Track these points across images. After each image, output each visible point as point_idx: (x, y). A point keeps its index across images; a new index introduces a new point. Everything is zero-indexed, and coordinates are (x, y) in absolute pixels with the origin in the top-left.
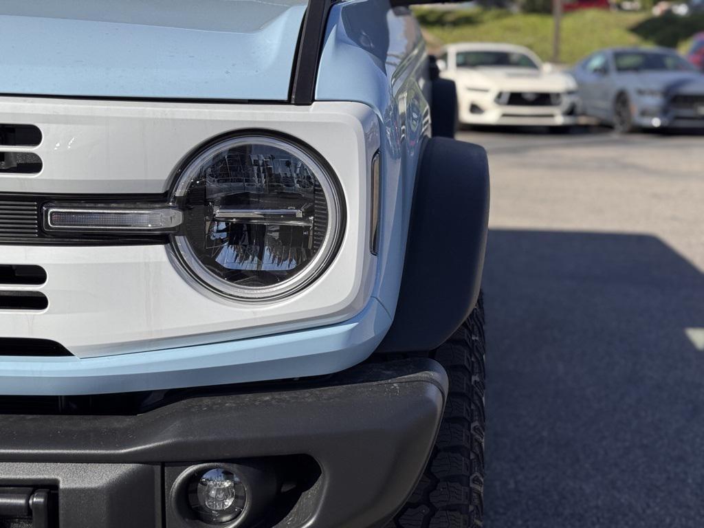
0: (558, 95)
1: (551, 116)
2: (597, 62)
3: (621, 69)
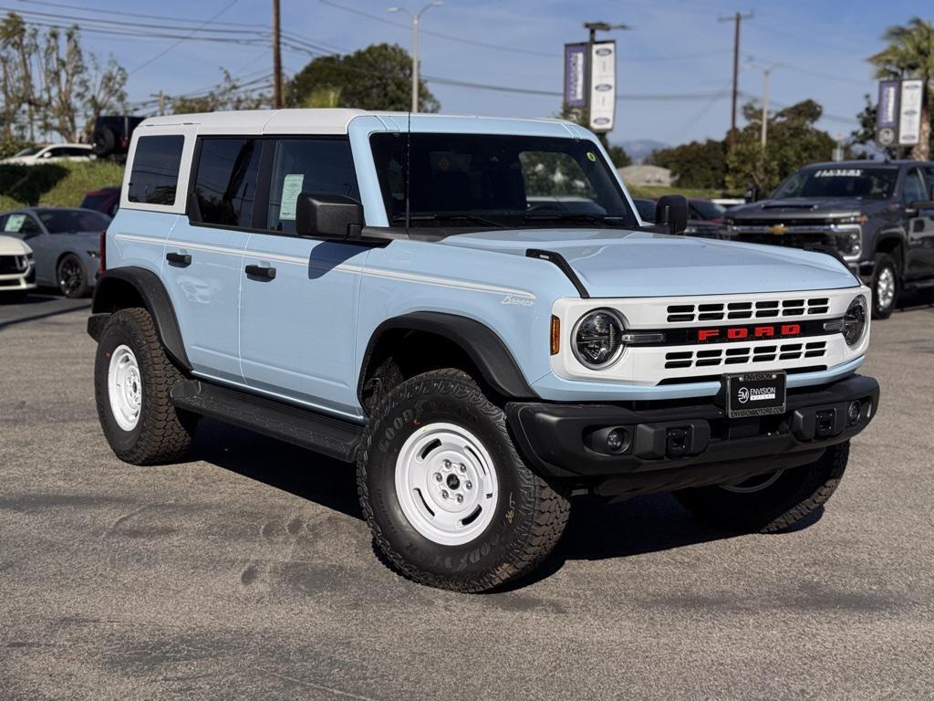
3: (50, 230)
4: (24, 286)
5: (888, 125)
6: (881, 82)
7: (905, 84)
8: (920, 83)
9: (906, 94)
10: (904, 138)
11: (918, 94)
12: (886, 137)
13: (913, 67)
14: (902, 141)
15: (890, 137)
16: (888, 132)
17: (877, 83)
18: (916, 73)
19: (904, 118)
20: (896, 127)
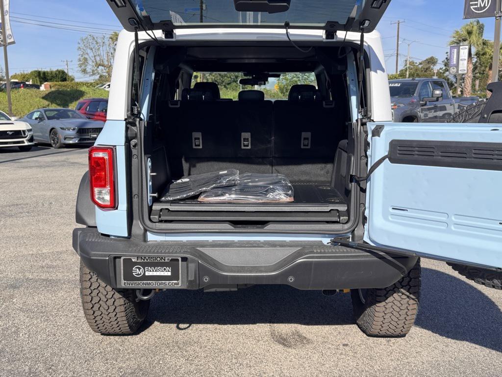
0: (24, 131)
1: (23, 142)
2: (36, 115)
3: (49, 118)
4: (26, 144)
5: (454, 65)
6: (451, 47)
7: (461, 47)
8: (467, 47)
9: (461, 51)
10: (461, 70)
11: (466, 51)
12: (453, 70)
13: (465, 40)
14: (460, 72)
15: (455, 70)
16: (454, 68)
17: (449, 47)
18: (466, 43)
19: (461, 62)
20: (457, 66)
